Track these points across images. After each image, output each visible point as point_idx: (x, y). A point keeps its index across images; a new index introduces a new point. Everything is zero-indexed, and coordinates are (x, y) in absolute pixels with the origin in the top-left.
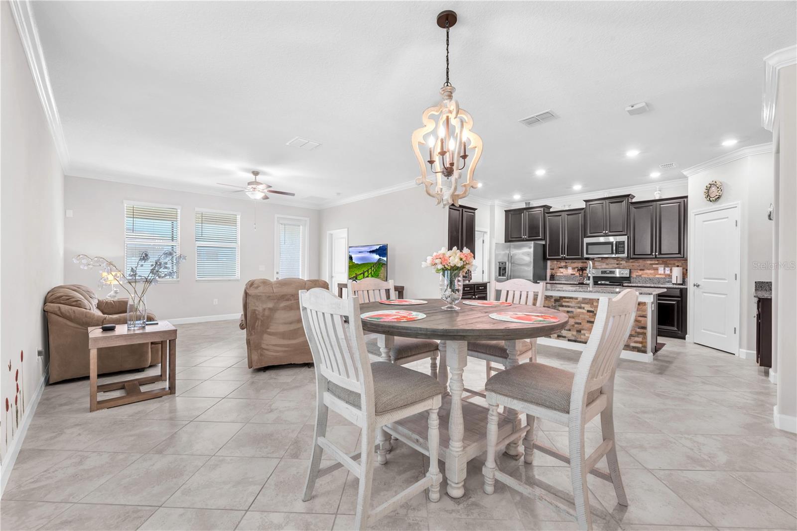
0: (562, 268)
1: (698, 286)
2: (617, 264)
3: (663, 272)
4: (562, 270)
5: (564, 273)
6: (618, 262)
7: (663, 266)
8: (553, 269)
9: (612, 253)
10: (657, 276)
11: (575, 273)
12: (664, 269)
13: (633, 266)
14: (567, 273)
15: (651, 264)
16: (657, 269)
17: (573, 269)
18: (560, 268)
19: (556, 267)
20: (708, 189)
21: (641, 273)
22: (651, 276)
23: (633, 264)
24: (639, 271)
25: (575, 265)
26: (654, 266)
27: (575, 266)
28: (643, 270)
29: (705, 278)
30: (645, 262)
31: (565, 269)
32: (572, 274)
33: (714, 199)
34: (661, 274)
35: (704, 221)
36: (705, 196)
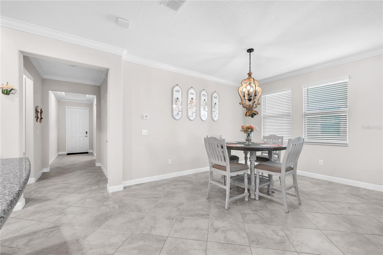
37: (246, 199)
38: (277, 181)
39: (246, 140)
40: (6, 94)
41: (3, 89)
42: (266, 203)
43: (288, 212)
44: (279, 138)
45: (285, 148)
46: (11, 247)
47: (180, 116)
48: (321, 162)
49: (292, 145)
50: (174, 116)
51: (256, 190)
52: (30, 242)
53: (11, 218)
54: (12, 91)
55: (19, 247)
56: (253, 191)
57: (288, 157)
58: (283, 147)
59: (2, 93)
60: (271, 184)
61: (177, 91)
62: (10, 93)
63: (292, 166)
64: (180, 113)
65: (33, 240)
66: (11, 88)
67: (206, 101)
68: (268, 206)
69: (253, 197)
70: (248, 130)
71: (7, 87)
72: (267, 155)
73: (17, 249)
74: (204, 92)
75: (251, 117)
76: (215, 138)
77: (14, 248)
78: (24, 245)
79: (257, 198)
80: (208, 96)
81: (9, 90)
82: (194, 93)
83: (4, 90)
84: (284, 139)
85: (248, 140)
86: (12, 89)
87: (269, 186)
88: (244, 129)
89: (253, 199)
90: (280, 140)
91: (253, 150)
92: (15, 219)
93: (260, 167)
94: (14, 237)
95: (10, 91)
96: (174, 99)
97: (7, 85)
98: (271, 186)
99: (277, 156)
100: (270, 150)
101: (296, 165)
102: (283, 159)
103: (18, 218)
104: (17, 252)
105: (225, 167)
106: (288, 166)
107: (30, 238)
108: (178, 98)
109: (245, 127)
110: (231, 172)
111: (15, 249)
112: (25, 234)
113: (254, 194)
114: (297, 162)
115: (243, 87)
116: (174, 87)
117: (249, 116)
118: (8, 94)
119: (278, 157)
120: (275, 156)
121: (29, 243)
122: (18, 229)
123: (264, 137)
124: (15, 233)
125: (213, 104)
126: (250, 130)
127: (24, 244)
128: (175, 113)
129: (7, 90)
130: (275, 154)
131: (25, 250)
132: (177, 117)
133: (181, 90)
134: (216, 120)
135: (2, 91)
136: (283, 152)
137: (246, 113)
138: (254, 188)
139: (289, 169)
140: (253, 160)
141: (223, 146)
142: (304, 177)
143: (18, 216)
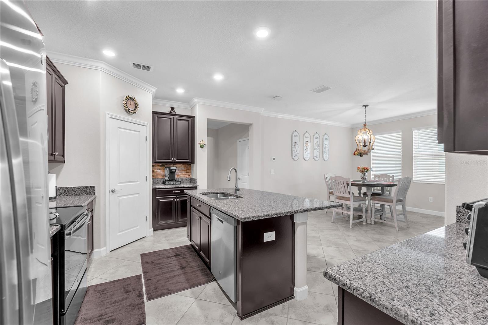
1: (114, 192)
20: (127, 99)
33: (132, 111)
35: (118, 128)
36: (124, 105)
37: (364, 223)
38: (388, 213)
39: (362, 179)
41: (201, 145)
42: (381, 226)
43: (398, 231)
44: (389, 177)
45: (395, 185)
47: (297, 158)
48: (431, 199)
49: (401, 182)
50: (294, 157)
51: (371, 217)
56: (369, 218)
57: (399, 192)
58: (394, 184)
60: (383, 214)
61: (295, 136)
63: (402, 199)
64: (298, 155)
67: (318, 142)
68: (382, 227)
69: (369, 222)
70: (364, 171)
72: (380, 191)
74: (316, 135)
75: (360, 156)
76: (342, 177)
79: (373, 223)
80: (320, 138)
82: (309, 136)
84: (394, 177)
85: (364, 178)
87: (381, 216)
88: (361, 170)
89: (369, 224)
90: (391, 179)
91: (369, 186)
93: (376, 199)
96: (293, 143)
97: (203, 142)
98: (383, 215)
99: (388, 192)
100: (383, 187)
101: (405, 197)
102: (394, 194)
105: (350, 198)
106: (399, 198)
108: (296, 142)
109: (361, 168)
110: (354, 202)
113: (370, 219)
114: (405, 196)
115: (359, 136)
116: (294, 132)
117: (358, 155)
119: (389, 194)
120: (387, 192)
123: (376, 176)
125: (324, 145)
126: (365, 171)
128: (294, 155)
130: (387, 191)
132: (296, 159)
133: (298, 135)
134: (326, 160)
136: (394, 188)
137: (355, 152)
138: (370, 215)
139: (399, 201)
140: (370, 193)
141: (348, 183)
142: (414, 212)
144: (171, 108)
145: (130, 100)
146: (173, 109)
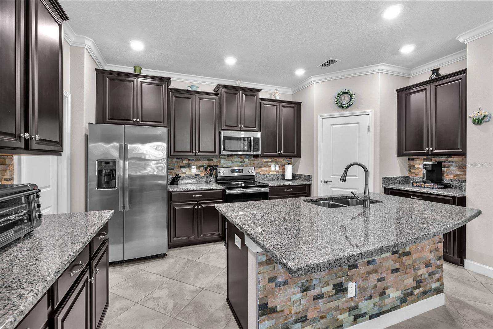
0: (184, 167)
1: (326, 182)
2: (241, 162)
3: (274, 170)
4: (184, 170)
5: (187, 173)
6: (241, 160)
7: (275, 163)
8: (173, 169)
9: (250, 151)
10: (271, 173)
11: (199, 173)
12: (275, 166)
13: (254, 163)
14: (190, 173)
15: (267, 162)
16: (270, 166)
17: (198, 168)
18: (181, 167)
19: (176, 166)
20: (339, 96)
21: (260, 171)
22: (267, 173)
23: (254, 162)
24: (258, 169)
25: (200, 163)
26: (269, 164)
27: (200, 165)
28: (260, 167)
29: (333, 175)
30: (263, 160)
31: (187, 169)
32: (196, 175)
33: (346, 105)
34: (273, 171)
35: (332, 125)
36: (336, 102)
40: (478, 123)
41: (473, 119)
46: (458, 311)
52: (480, 323)
53: (478, 280)
54: (486, 119)
55: (465, 318)
59: (473, 123)
62: (483, 121)
65: (486, 325)
66: (483, 115)
71: (479, 115)
73: (463, 319)
77: (459, 314)
78: (473, 321)
81: (481, 118)
83: (475, 120)
86: (485, 116)
92: (482, 285)
94: (467, 304)
95: (483, 119)
97: (478, 112)
103: (485, 287)
104: (460, 322)
107: (484, 319)
111: (461, 317)
112: (481, 310)
118: (479, 123)
121: (478, 324)
122: (477, 298)
124: (470, 301)
127: (472, 319)
129: (478, 118)
131: (469, 326)
135: (473, 121)
143: (487, 284)
144: (432, 71)
145: (343, 95)
146: (436, 71)
